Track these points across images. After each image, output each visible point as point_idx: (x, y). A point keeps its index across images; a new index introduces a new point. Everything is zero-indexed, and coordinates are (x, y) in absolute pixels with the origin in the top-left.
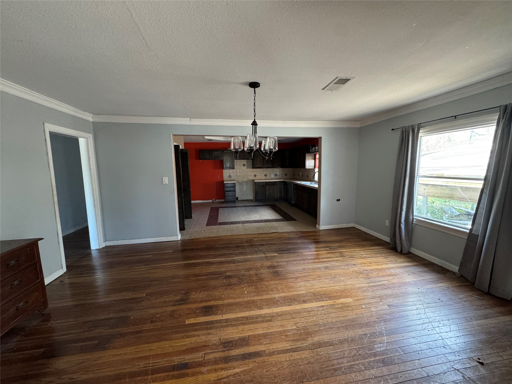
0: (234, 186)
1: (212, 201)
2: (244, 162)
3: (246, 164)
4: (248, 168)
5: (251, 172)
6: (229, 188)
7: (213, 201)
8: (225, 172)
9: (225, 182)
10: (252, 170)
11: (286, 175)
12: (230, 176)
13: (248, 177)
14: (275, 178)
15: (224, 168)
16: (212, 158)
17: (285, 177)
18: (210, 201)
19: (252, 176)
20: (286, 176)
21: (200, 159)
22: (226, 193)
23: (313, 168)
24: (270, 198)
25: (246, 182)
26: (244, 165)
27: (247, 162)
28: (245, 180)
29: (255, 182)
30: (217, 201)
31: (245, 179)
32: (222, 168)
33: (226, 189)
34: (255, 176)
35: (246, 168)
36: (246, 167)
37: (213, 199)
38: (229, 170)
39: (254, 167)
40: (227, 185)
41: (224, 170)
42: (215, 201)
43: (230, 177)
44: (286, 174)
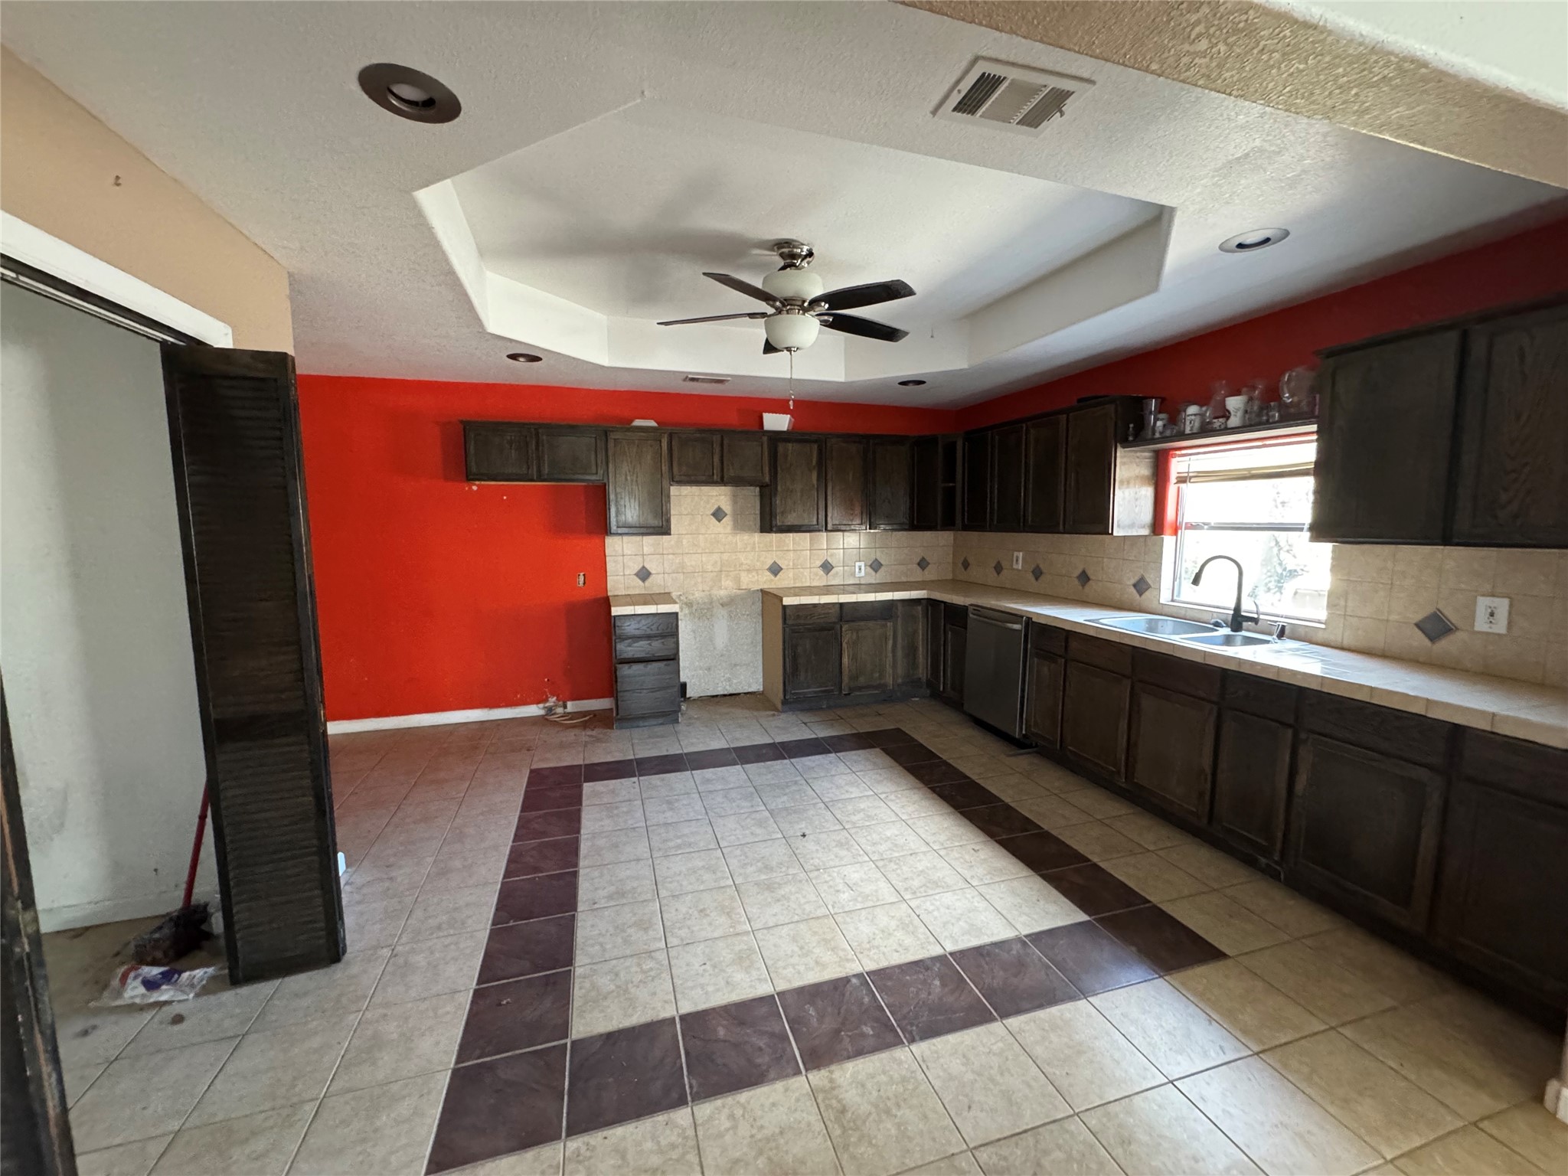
0: (668, 628)
1: (542, 712)
2: (719, 496)
3: (727, 507)
4: (739, 526)
5: (753, 549)
6: (643, 643)
7: (550, 710)
8: (618, 548)
9: (616, 611)
10: (758, 538)
11: (923, 564)
12: (644, 574)
13: (737, 580)
14: (875, 578)
15: (614, 528)
16: (539, 471)
17: (918, 575)
18: (533, 710)
19: (757, 571)
20: (923, 568)
21: (470, 478)
22: (625, 671)
23: (1146, 532)
24: (860, 688)
25: (729, 603)
26: (718, 514)
27: (735, 499)
28: (723, 593)
29: (785, 607)
30: (571, 706)
31: (726, 588)
32: (601, 527)
33: (625, 649)
34: (775, 570)
35: (729, 529)
36: (731, 523)
37: (552, 700)
38: (638, 538)
39: (769, 523)
40: (630, 628)
41: (610, 541)
42: (560, 710)
43: (644, 580)
44: (923, 559)
